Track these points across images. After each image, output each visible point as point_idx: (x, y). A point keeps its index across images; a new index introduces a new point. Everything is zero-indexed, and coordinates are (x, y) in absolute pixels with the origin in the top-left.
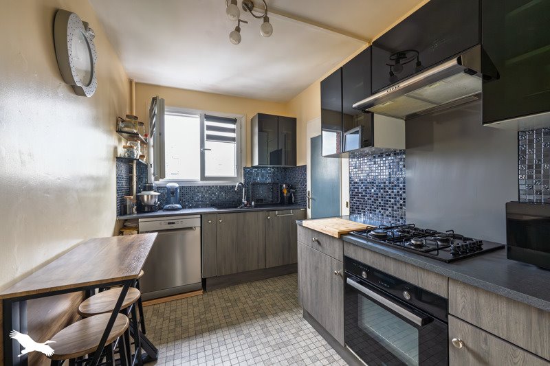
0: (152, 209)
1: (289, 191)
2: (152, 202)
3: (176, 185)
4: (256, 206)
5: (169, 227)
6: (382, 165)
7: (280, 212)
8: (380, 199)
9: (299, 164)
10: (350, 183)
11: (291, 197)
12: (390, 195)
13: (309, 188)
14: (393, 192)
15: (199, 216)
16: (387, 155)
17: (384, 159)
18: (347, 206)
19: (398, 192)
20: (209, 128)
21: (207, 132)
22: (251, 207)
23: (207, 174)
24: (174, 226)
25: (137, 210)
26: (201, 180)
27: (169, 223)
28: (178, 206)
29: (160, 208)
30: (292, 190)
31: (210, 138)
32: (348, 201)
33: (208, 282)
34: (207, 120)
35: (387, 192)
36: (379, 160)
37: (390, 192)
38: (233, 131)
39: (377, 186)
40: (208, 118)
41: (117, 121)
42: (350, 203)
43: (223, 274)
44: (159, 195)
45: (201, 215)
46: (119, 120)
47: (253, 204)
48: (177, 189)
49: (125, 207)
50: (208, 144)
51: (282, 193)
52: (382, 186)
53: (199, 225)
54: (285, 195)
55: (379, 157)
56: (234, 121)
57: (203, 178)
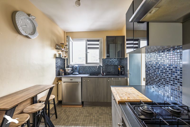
0: (69, 74)
1: (121, 69)
2: (69, 72)
3: (77, 66)
4: (106, 75)
5: (70, 81)
6: (164, 57)
7: (114, 78)
8: (163, 80)
9: (125, 57)
10: (146, 67)
11: (122, 72)
12: (170, 78)
13: (128, 69)
14: (172, 76)
15: (81, 78)
16: (167, 50)
17: (166, 53)
18: (144, 80)
19: (176, 77)
20: (89, 44)
21: (88, 46)
22: (104, 75)
23: (88, 62)
24: (72, 81)
25: (64, 74)
26: (86, 64)
27: (71, 80)
28: (77, 73)
29: (72, 74)
30: (123, 69)
31: (89, 48)
32: (145, 77)
33: (84, 103)
34: (88, 42)
35: (168, 76)
36: (162, 53)
37: (170, 76)
38: (98, 45)
39: (161, 71)
40: (88, 41)
41: (56, 46)
42: (146, 79)
43: (89, 101)
44: (71, 69)
45: (82, 78)
46: (57, 45)
47: (105, 74)
48: (77, 67)
49: (60, 73)
50: (89, 50)
51: (119, 70)
52: (164, 71)
53: (81, 81)
54: (120, 70)
55: (162, 52)
56: (98, 41)
57: (87, 63)
